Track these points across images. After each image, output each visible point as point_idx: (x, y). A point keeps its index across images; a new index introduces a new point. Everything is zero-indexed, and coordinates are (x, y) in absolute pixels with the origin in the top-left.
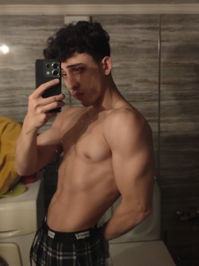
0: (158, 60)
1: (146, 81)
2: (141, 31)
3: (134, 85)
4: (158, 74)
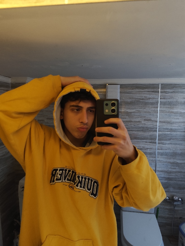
1: (150, 120)
2: (148, 93)
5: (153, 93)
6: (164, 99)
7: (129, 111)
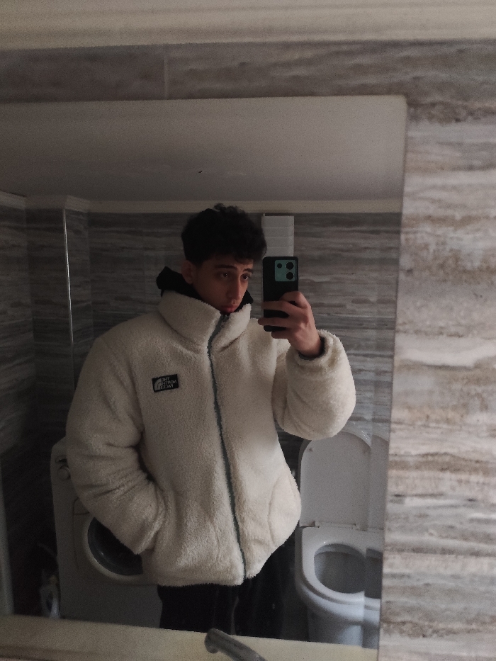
1: (366, 301)
3: (350, 307)
7: (317, 279)
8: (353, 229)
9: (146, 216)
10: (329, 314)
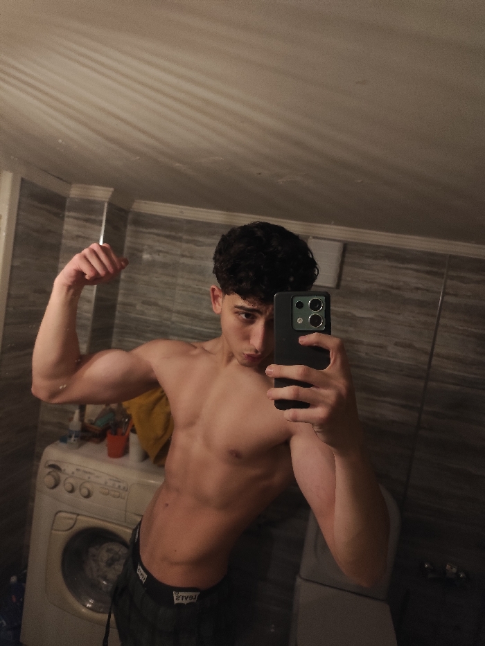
0: (435, 321)
1: (410, 346)
2: (416, 274)
3: (391, 349)
4: (432, 341)
5: (428, 277)
6: (456, 295)
7: (359, 313)
8: (406, 266)
9: (189, 222)
10: (367, 354)
